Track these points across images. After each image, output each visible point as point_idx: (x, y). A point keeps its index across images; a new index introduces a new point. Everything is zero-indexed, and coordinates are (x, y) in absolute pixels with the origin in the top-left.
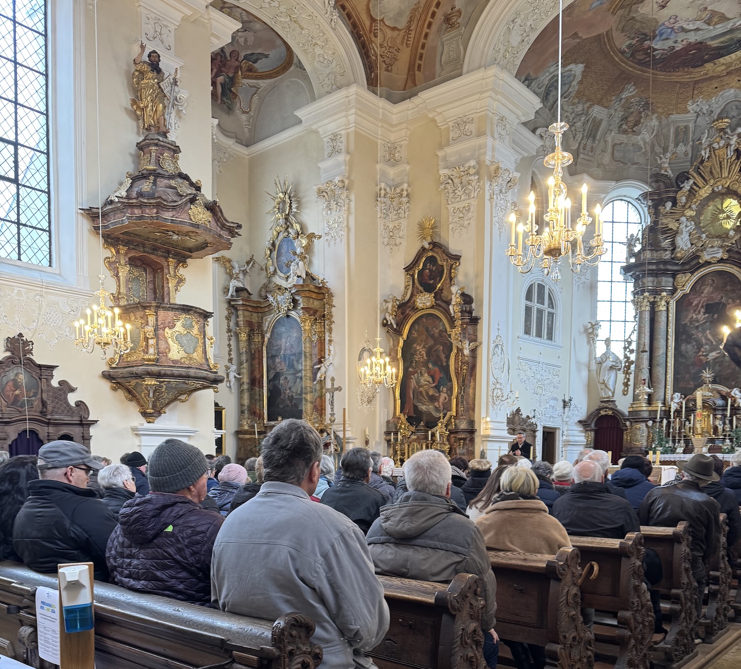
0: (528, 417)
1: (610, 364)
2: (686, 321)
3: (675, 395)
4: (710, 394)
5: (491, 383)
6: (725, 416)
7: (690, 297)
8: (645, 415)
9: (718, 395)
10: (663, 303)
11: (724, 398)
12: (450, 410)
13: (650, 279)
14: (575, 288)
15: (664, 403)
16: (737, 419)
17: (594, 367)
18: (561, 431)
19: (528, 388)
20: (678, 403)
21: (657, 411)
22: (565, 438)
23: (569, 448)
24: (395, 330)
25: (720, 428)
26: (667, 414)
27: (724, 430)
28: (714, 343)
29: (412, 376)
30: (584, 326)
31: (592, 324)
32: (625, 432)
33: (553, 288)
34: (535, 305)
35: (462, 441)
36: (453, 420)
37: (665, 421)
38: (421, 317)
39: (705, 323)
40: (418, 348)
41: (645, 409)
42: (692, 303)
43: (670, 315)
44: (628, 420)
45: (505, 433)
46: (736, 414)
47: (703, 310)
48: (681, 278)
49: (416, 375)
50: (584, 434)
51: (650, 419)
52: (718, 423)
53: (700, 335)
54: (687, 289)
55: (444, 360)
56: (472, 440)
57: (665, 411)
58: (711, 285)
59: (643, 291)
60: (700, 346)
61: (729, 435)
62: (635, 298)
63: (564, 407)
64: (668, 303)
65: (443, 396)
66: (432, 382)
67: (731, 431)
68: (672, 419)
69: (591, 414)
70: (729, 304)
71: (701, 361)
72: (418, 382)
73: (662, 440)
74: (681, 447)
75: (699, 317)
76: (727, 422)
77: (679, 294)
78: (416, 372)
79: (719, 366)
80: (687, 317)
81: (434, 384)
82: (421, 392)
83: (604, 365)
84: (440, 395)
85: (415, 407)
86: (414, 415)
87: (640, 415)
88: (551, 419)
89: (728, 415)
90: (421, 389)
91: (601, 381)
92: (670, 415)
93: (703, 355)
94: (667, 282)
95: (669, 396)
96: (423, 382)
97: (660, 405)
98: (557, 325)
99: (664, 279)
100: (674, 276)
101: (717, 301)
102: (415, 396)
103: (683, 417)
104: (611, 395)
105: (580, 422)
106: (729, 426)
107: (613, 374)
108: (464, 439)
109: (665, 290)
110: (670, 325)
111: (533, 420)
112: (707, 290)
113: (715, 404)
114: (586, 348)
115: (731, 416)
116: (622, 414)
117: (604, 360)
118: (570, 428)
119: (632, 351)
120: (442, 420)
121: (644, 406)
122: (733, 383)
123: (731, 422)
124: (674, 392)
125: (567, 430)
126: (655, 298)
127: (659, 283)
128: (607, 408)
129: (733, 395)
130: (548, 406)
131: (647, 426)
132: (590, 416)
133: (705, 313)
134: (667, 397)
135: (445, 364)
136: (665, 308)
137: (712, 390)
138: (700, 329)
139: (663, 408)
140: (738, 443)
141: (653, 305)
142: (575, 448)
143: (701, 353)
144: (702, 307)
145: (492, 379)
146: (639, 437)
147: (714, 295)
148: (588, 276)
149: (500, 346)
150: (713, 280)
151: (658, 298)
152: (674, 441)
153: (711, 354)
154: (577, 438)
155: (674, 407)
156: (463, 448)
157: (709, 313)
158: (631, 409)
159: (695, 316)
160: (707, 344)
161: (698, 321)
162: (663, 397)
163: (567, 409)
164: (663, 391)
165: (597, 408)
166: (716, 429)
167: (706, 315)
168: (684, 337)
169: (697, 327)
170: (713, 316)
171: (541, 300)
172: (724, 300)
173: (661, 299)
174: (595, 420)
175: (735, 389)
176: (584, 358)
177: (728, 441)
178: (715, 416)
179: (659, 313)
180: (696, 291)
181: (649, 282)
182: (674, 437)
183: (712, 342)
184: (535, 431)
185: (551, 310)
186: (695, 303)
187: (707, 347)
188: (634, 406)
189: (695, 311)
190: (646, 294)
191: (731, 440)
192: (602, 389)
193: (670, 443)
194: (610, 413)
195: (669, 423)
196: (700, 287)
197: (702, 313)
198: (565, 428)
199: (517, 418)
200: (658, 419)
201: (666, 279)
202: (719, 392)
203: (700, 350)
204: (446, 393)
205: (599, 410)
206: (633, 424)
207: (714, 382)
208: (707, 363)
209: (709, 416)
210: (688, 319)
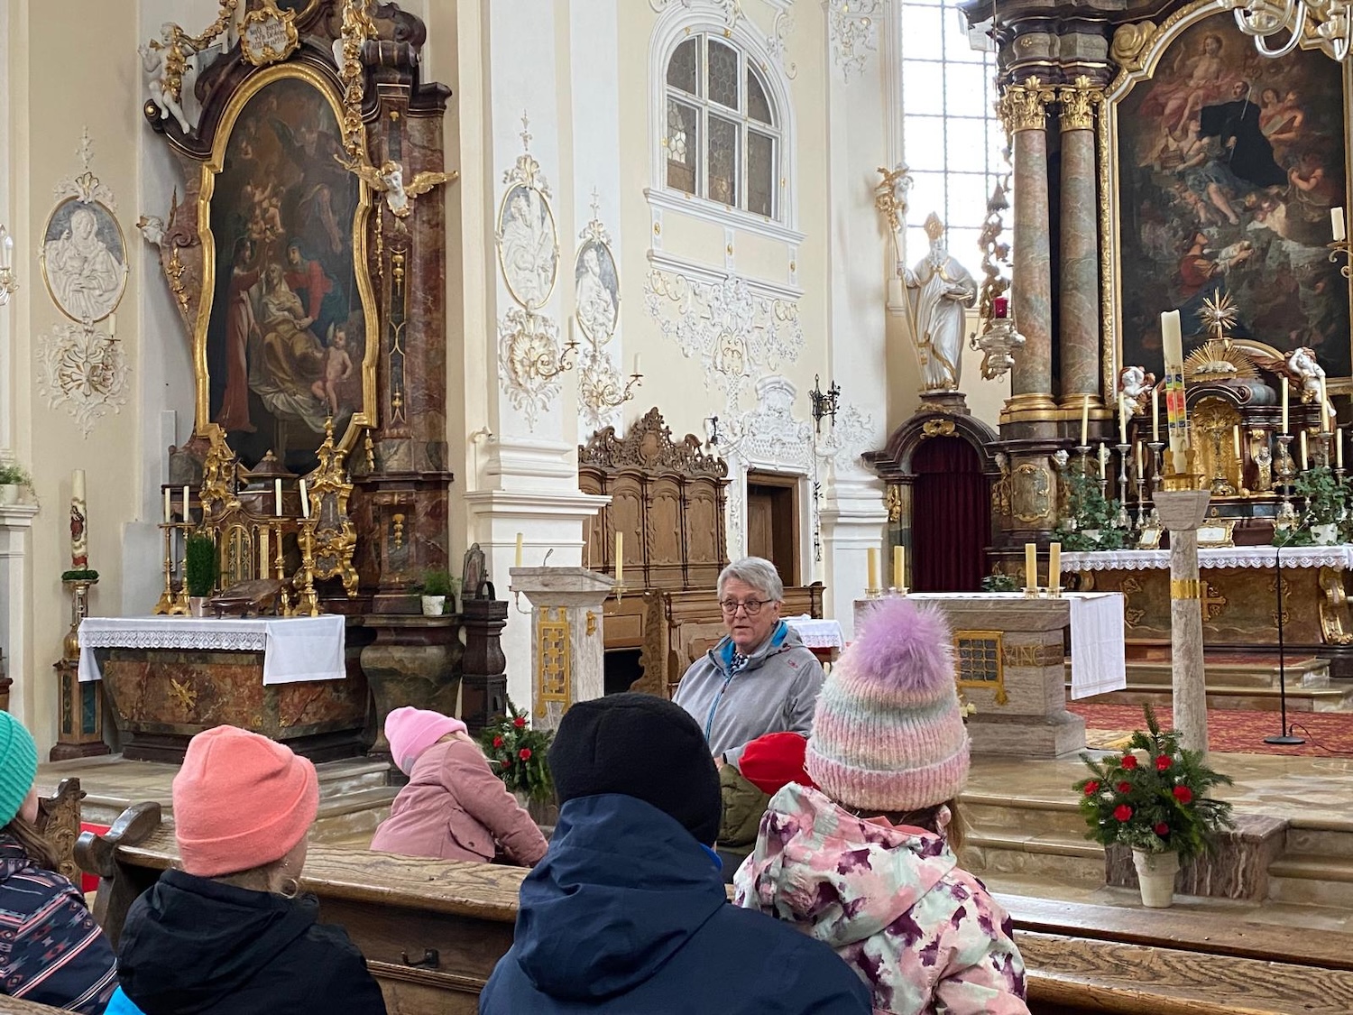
0: (692, 440)
1: (943, 288)
2: (1151, 158)
3: (1130, 374)
4: (1230, 366)
5: (501, 316)
6: (1274, 432)
7: (1159, 89)
8: (1048, 433)
9: (1251, 371)
10: (1083, 107)
11: (1270, 378)
12: (360, 409)
13: (1043, 38)
14: (836, 71)
15: (1101, 397)
16: (1310, 439)
17: (900, 298)
18: (811, 485)
19: (690, 352)
20: (1138, 398)
21: (1080, 421)
22: (824, 504)
23: (838, 534)
24: (187, 139)
25: (1264, 467)
26: (1109, 427)
27: (1274, 474)
28: (1233, 219)
29: (244, 295)
30: (867, 183)
31: (887, 174)
32: (995, 486)
33: (763, 60)
34: (706, 105)
35: (399, 517)
36: (369, 442)
37: (1104, 452)
38: (265, 91)
39: (1202, 163)
40: (258, 197)
41: (1044, 415)
42: (1164, 107)
43: (1105, 143)
44: (999, 448)
45: (571, 487)
46: (1306, 426)
47: (1194, 127)
48: (1130, 36)
49: (254, 289)
50: (880, 494)
51: (1062, 446)
52: (1255, 451)
53: (1190, 197)
54: (1148, 67)
55: (337, 233)
56: (439, 514)
57: (1103, 421)
58: (1214, 54)
59: (1025, 73)
60: (1192, 230)
61: (1292, 489)
62: (1002, 94)
63: (818, 415)
64: (1096, 109)
65: (338, 357)
66: (301, 311)
67: (1297, 476)
68: (1124, 444)
69: (897, 435)
70: (1266, 106)
71: (1197, 272)
72: (261, 313)
73: (1096, 506)
74: (1152, 527)
75: (1185, 145)
76: (1284, 449)
77: (1126, 81)
78: (255, 279)
79: (1251, 286)
80: (1153, 146)
81: (307, 321)
82: (270, 345)
83: (927, 290)
84: (326, 357)
85: (255, 399)
86: (253, 429)
87: (1031, 433)
88: (777, 449)
89: (1286, 431)
90: (270, 337)
91: (922, 340)
92: (1118, 433)
93: (1203, 257)
94: (1089, 46)
95: (1111, 380)
96: (275, 313)
97: (1087, 403)
98: (784, 172)
99: (1081, 39)
100: (1109, 33)
101: (1232, 98)
102: (254, 362)
103: (1156, 438)
104: (949, 377)
105: (868, 457)
106: (1289, 460)
107: (952, 318)
108: (408, 509)
109: (1086, 71)
110: (1107, 171)
111: (715, 452)
112: (1203, 68)
113: (1244, 397)
114: (877, 245)
115: (1294, 430)
116: (983, 434)
117: (926, 276)
118: (839, 475)
119: (1001, 252)
120: (329, 444)
121: (1043, 410)
122: (1293, 335)
123: (1294, 449)
124: (1127, 364)
125: (831, 482)
126: (1057, 92)
127: (1069, 49)
128: (938, 415)
129: (1295, 368)
130: (762, 409)
131: (1053, 465)
132: (897, 440)
133: (1200, 136)
134: (1108, 381)
135: (338, 248)
136: (1088, 123)
137: (1234, 357)
138: (1190, 180)
139: (1098, 414)
140: (1318, 513)
141: (1055, 113)
142: (857, 534)
143: (1195, 251)
144: (1192, 117)
145: (505, 305)
146: (1032, 499)
147: (1223, 82)
148: (873, 37)
149: (534, 196)
150: (1218, 41)
151: (1067, 93)
152: (1133, 514)
153: (1223, 253)
154: (861, 506)
155: (1127, 408)
156: (405, 541)
157: (1212, 135)
158: (1007, 419)
159: (1173, 145)
160: (1211, 223)
161: (1182, 159)
162: (1095, 381)
163: (827, 419)
164: (1096, 362)
165: (912, 415)
166: (1251, 470)
167: (1206, 140)
168: (1146, 205)
169: (1182, 176)
170: (1224, 142)
171: (723, 90)
172: (1251, 95)
173: (1076, 95)
174: (910, 450)
175: (1299, 351)
176: (873, 274)
177: (1288, 506)
178: (1245, 431)
179: (1073, 137)
180: (1173, 73)
181: (1041, 45)
182: (1132, 497)
183: (1225, 218)
184: (719, 485)
185: (758, 125)
186: (1172, 105)
187: (1213, 230)
188: (1015, 407)
189: (1172, 129)
190: (1034, 81)
191: (1298, 504)
192: (924, 362)
193: (1123, 517)
194: (950, 429)
195: (1116, 455)
196: (1183, 62)
197: (1192, 135)
198: (823, 478)
199: (650, 441)
200: (1084, 446)
201: (1086, 38)
202: (1253, 360)
203: (1193, 242)
204: (346, 347)
205: (918, 422)
206: (1015, 461)
207: (1237, 332)
208: (1217, 278)
209: (1230, 432)
210: (1155, 153)
